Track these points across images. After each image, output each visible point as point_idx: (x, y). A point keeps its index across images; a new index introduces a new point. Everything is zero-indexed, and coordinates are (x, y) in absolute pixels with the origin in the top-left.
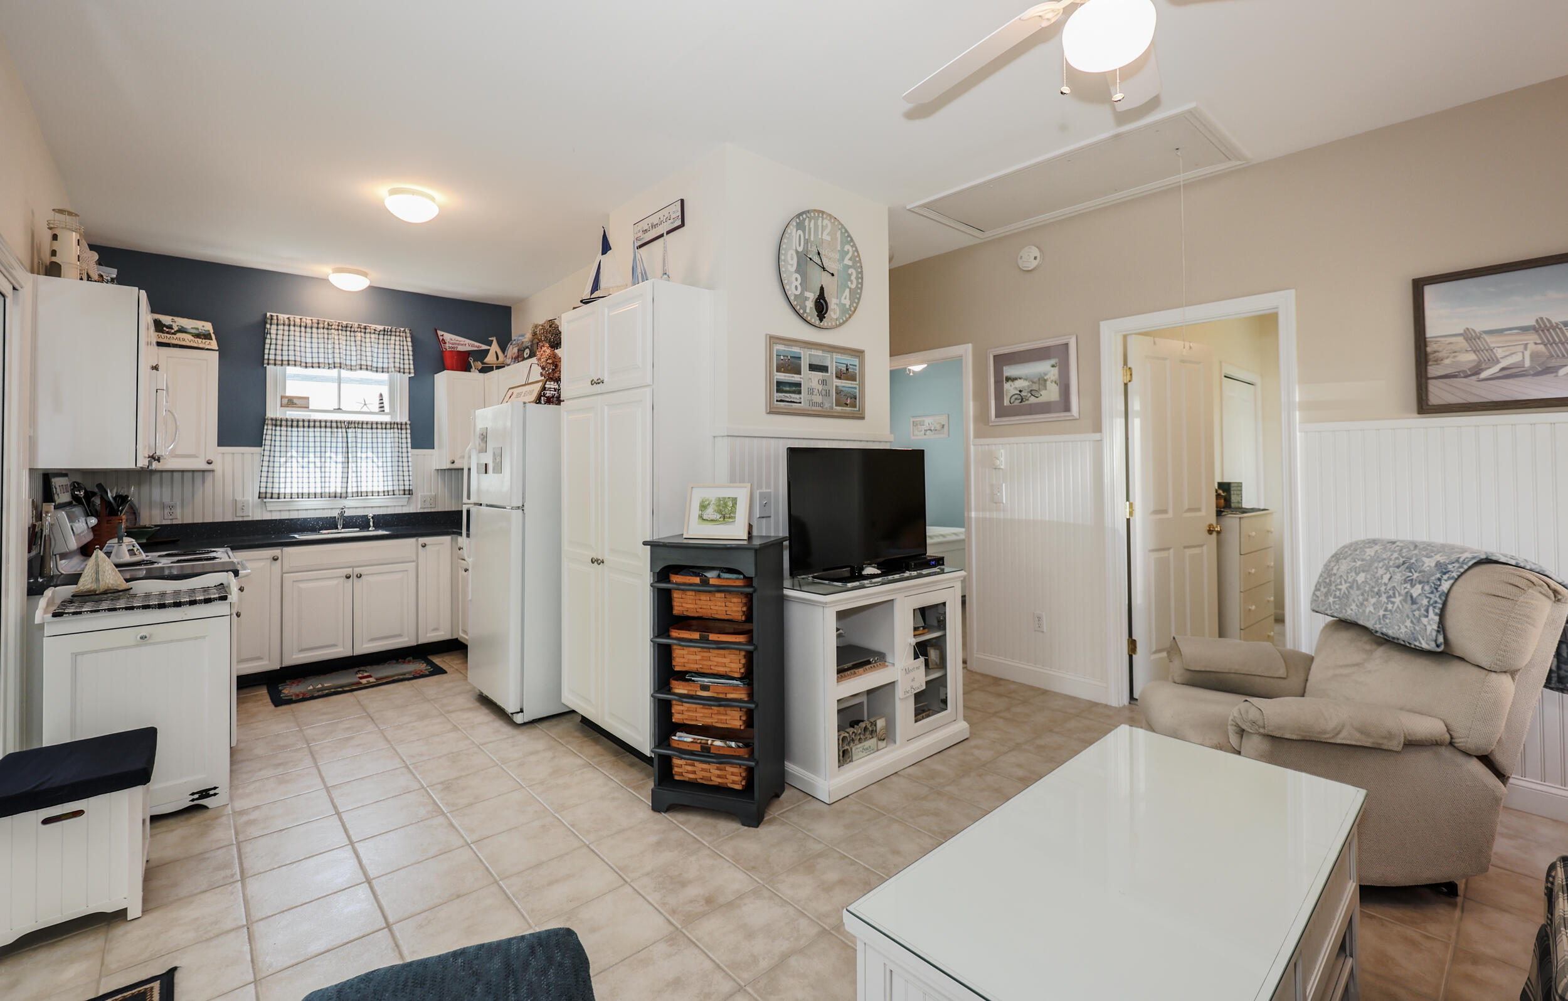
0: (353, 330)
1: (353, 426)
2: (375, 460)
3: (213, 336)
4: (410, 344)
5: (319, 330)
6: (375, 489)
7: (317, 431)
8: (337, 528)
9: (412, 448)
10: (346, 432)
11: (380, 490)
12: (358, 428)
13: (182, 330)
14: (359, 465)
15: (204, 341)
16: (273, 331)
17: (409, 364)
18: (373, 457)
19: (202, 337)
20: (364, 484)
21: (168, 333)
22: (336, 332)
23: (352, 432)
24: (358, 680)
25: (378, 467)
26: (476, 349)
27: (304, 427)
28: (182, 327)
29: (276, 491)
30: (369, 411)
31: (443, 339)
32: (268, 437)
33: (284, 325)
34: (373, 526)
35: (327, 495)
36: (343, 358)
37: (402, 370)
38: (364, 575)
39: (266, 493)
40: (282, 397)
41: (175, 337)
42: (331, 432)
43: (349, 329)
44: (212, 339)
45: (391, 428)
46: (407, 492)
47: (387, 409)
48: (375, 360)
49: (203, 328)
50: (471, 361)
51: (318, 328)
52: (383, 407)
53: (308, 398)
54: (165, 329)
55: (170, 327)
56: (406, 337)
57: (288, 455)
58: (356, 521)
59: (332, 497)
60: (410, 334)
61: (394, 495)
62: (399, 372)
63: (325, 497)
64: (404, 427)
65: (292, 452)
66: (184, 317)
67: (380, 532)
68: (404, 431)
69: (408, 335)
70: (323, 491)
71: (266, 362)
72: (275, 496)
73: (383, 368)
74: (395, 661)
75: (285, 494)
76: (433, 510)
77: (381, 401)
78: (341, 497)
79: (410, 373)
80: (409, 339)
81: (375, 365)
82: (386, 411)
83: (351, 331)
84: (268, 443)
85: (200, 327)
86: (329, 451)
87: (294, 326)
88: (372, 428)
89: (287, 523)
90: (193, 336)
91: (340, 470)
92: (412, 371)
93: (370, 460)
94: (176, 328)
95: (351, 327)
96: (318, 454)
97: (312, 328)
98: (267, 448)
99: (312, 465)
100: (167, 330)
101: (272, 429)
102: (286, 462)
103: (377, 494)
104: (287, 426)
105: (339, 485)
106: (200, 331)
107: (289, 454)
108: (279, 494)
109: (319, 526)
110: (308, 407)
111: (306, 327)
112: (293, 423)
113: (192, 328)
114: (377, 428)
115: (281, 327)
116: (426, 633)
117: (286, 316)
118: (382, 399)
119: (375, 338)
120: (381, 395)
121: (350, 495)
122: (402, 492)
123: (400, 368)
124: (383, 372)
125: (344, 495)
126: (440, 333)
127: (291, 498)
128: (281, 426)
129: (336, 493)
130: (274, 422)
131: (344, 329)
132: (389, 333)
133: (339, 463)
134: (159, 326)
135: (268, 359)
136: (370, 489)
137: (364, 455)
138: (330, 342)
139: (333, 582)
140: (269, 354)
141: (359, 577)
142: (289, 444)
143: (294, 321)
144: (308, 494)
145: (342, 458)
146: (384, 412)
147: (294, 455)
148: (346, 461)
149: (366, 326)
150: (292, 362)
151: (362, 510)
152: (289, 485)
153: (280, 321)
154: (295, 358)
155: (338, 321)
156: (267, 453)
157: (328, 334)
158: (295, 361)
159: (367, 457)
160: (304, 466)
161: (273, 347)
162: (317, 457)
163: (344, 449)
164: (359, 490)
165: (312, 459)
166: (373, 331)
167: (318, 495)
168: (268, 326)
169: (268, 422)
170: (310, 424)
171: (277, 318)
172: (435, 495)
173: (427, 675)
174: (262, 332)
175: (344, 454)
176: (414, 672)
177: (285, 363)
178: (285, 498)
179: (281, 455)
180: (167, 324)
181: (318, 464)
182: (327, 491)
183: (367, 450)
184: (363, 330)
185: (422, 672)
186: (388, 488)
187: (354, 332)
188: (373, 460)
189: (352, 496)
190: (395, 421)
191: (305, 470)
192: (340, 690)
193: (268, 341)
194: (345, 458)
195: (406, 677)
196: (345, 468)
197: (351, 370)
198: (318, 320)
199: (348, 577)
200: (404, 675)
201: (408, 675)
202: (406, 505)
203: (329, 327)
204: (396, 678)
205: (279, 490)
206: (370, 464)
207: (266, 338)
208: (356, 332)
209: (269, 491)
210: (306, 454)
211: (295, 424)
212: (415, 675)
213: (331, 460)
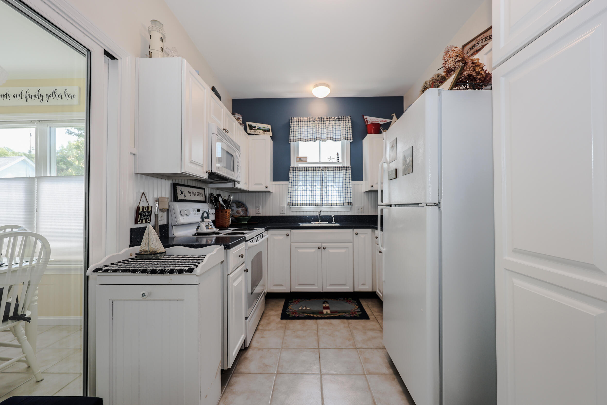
1: (325, 169)
2: (335, 186)
4: (350, 124)
5: (310, 122)
6: (335, 202)
7: (310, 173)
8: (318, 221)
9: (352, 180)
10: (322, 173)
11: (337, 203)
12: (327, 170)
13: (259, 129)
14: (328, 189)
15: (267, 133)
16: (292, 126)
17: (350, 135)
18: (334, 185)
19: (267, 131)
20: (330, 199)
21: (254, 130)
22: (317, 122)
23: (325, 172)
24: (323, 309)
25: (336, 190)
26: (384, 123)
27: (304, 170)
28: (259, 127)
29: (294, 202)
30: (332, 162)
31: (367, 120)
32: (291, 176)
33: (296, 122)
34: (334, 222)
35: (315, 205)
36: (320, 135)
37: (347, 138)
38: (327, 248)
39: (290, 203)
40: (297, 157)
41: (256, 131)
42: (316, 173)
43: (323, 120)
44: (270, 132)
45: (342, 170)
46: (349, 204)
47: (340, 161)
48: (334, 135)
49: (267, 128)
50: (382, 129)
51: (310, 121)
52: (338, 160)
53: (307, 157)
54: (253, 128)
55: (255, 127)
56: (348, 121)
57: (298, 185)
58: (327, 218)
59: (317, 206)
60: (351, 118)
61: (344, 205)
62: (345, 139)
63: (313, 206)
64: (348, 169)
65: (300, 183)
66: (260, 123)
67: (337, 225)
68: (348, 171)
69: (350, 119)
70: (312, 202)
71: (290, 140)
72: (294, 204)
73: (338, 139)
74: (343, 299)
75: (298, 203)
76: (363, 214)
77: (338, 157)
78: (320, 206)
79: (350, 139)
80: (350, 122)
81: (334, 137)
82: (340, 162)
84: (290, 179)
85: (266, 127)
86: (315, 182)
87: (300, 122)
88: (333, 170)
90: (263, 131)
91: (319, 192)
92: (352, 138)
93: (332, 187)
94: (257, 128)
95: (324, 119)
96: (310, 184)
97: (307, 122)
98: (290, 181)
99: (308, 189)
100: (254, 129)
101: (292, 172)
102: (298, 188)
103: (336, 205)
104: (298, 170)
105: (319, 199)
106: (266, 128)
107: (299, 184)
108: (295, 203)
109: (312, 220)
110: (307, 162)
111: (305, 122)
112: (300, 169)
113: (263, 127)
114: (335, 170)
115: (295, 123)
116: (359, 286)
117: (298, 118)
118: (338, 156)
119: (334, 123)
120: (338, 154)
121: (324, 205)
122: (347, 204)
123: (345, 137)
124: (338, 141)
125: (321, 205)
126: (365, 117)
127: (300, 206)
128: (295, 170)
129: (318, 204)
130: (293, 169)
131: (321, 120)
132: (341, 120)
133: (319, 188)
134: (251, 127)
135: (291, 139)
136: (333, 202)
137: (330, 184)
138: (315, 128)
139: (313, 250)
140: (291, 137)
141: (324, 249)
142: (299, 179)
143: (300, 119)
144: (307, 204)
145: (321, 186)
146: (339, 162)
147: (301, 184)
148: (322, 187)
149: (330, 117)
150: (299, 139)
151: (330, 213)
152: (299, 199)
153: (295, 121)
154: (301, 137)
155: (318, 117)
156: (290, 184)
157: (314, 124)
158: (301, 138)
159: (331, 185)
160: (305, 190)
161: (292, 133)
162: (310, 185)
163: (321, 181)
164: (328, 202)
165: (308, 187)
166: (333, 120)
167: (311, 205)
168: (291, 123)
169: (291, 169)
170: (307, 169)
171: (294, 120)
172: (364, 206)
173: (358, 317)
174: (289, 127)
175: (321, 184)
176: (353, 312)
177: (297, 140)
178: (298, 205)
179: (296, 185)
180: (254, 126)
181: (310, 189)
182: (314, 202)
183: (331, 182)
184: (329, 120)
185: (355, 313)
186: (341, 202)
187: (325, 121)
188: (334, 187)
189: (325, 206)
190: (344, 166)
191: (305, 192)
192: (312, 315)
193: (291, 131)
194: (322, 186)
195: (346, 316)
196: (322, 191)
197: (324, 141)
198: (310, 117)
199: (319, 248)
200: (345, 313)
201: (347, 313)
202: (349, 211)
203: (315, 120)
204: (341, 314)
205: (295, 202)
206: (333, 189)
207: (290, 130)
208: (326, 121)
209: (291, 202)
210: (305, 184)
211: (301, 169)
212: (351, 316)
213: (316, 187)
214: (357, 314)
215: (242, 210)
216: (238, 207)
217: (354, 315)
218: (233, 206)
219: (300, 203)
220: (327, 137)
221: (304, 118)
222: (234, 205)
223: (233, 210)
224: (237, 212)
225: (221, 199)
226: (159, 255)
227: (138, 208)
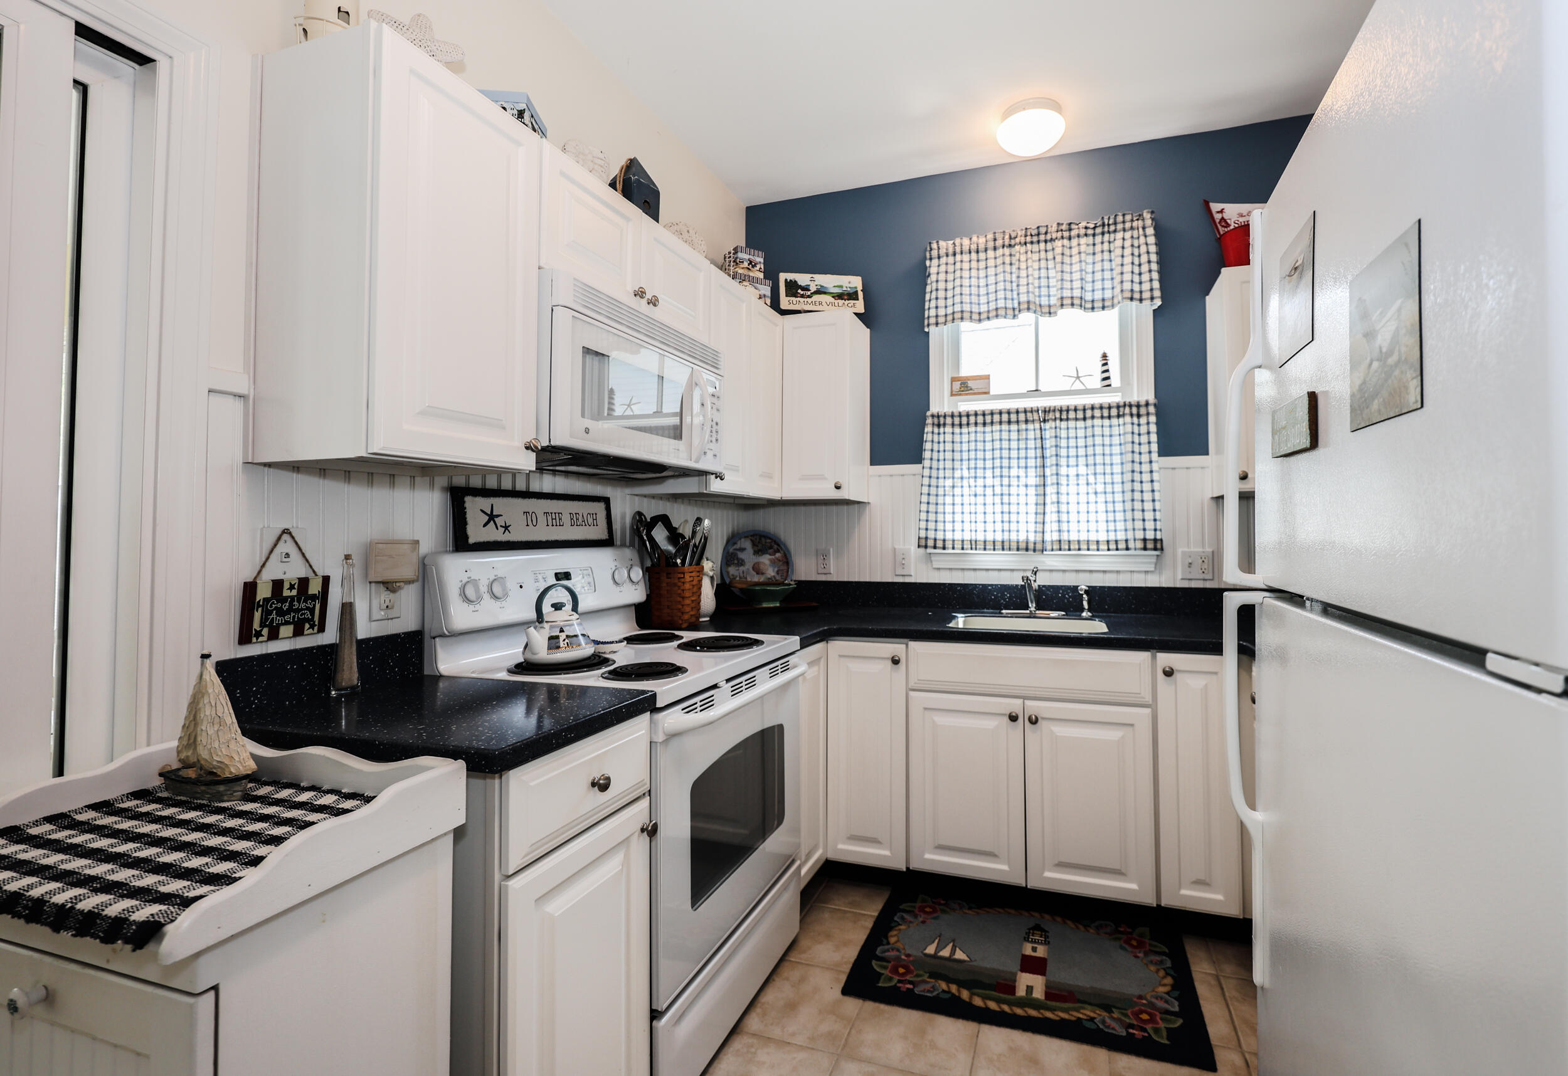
0: (1049, 237)
1: (1051, 416)
2: (1091, 479)
3: (861, 295)
4: (1152, 240)
5: (997, 252)
6: (1093, 537)
7: (996, 431)
8: (1027, 608)
9: (1162, 453)
10: (1041, 429)
11: (1100, 539)
12: (1061, 420)
13: (820, 291)
14: (1063, 489)
15: (846, 302)
16: (933, 270)
17: (1151, 282)
18: (1088, 475)
19: (846, 297)
20: (1073, 526)
21: (802, 296)
22: (1023, 249)
23: (1051, 428)
24: (1013, 965)
25: (1096, 493)
27: (976, 424)
28: (821, 286)
29: (940, 536)
30: (1082, 387)
31: (1223, 218)
32: (928, 446)
33: (947, 255)
34: (1089, 610)
35: (1014, 545)
36: (1033, 293)
37: (1137, 296)
38: (1043, 718)
39: (926, 538)
40: (953, 380)
41: (809, 300)
42: (1019, 430)
43: (1042, 237)
44: (857, 300)
45: (1119, 416)
46: (1150, 545)
47: (1115, 381)
48: (1089, 287)
49: (847, 286)
51: (995, 249)
52: (1108, 378)
53: (987, 377)
54: (799, 291)
55: (806, 288)
56: (1144, 228)
57: (956, 475)
58: (1063, 596)
59: (1022, 549)
60: (1153, 219)
61: (1127, 549)
62: (1133, 299)
63: (1010, 549)
64: (1144, 410)
65: (962, 469)
66: (827, 274)
67: (1099, 628)
68: (1144, 420)
69: (1149, 222)
70: (1007, 538)
71: (926, 322)
72: (940, 544)
73: (1103, 300)
74: (1111, 926)
75: (953, 541)
76: (1209, 585)
77: (1105, 368)
78: (1035, 550)
79: (1152, 299)
80: (1150, 231)
81: (1088, 296)
82: (1113, 385)
83: (1046, 241)
84: (927, 455)
85: (843, 284)
86: (1016, 465)
87: (962, 253)
88: (1085, 419)
89: (960, 591)
90: (833, 297)
91: (1032, 499)
92: (1157, 293)
93: (1082, 480)
94: (813, 289)
95: (1046, 233)
96: (998, 472)
97: (986, 250)
98: (927, 463)
99: (989, 491)
100: (802, 293)
101: (933, 433)
102: (953, 487)
103: (1095, 547)
104: (953, 425)
105: (1032, 527)
106: (842, 289)
107: (958, 474)
108: (944, 541)
109: (1005, 600)
110: (986, 393)
111: (978, 252)
112: (962, 420)
113: (832, 286)
114: (1093, 417)
115: (943, 260)
116: (1180, 888)
117: (951, 241)
118: (1106, 364)
119: (1088, 245)
120: (1105, 356)
121: (1049, 547)
122: (1140, 545)
123: (1132, 291)
124: (1103, 308)
126: (1215, 207)
127: (963, 549)
128: (944, 425)
129: (1027, 543)
130: (936, 421)
131: (1035, 239)
132: (1112, 228)
133: (1031, 486)
134: (793, 289)
135: (929, 317)
136: (1083, 537)
137: (1072, 471)
138: (1014, 268)
139: (990, 723)
140: (929, 309)
141: (1034, 721)
142: (957, 456)
143: (961, 245)
144: (985, 542)
145: (1036, 477)
146: (1109, 385)
147: (966, 473)
148: (1042, 483)
149: (1070, 224)
150: (958, 315)
151: (1074, 575)
152: (958, 526)
153: (943, 252)
154: (962, 307)
155: (1026, 229)
156: (926, 472)
157: (1011, 255)
158: (962, 312)
159: (1078, 475)
160: (978, 493)
161: (934, 295)
162: (997, 476)
163: (1038, 460)
164: (1065, 537)
165: (989, 482)
166: (1083, 231)
167: (998, 546)
168: (928, 263)
169: (929, 421)
170: (986, 419)
171: (939, 248)
172: (1213, 552)
173: (1165, 1044)
174: (923, 274)
175: (1038, 469)
176: (1142, 1012)
177: (950, 318)
178: (953, 548)
179: (947, 475)
180: (803, 284)
181: (998, 490)
182: (1014, 537)
183: (1077, 461)
184: (1066, 234)
185: (1152, 1020)
186: (1116, 536)
187: (1052, 240)
188: (1087, 479)
189: (1052, 550)
190: (1128, 401)
191: (980, 500)
192: (965, 995)
193: (928, 289)
194: (1040, 476)
195: (1108, 1027)
196: (1040, 495)
197: (1050, 313)
198: (995, 233)
199: (1013, 718)
200: (1108, 1008)
201: (1116, 1015)
202: (1151, 572)
203: (1013, 242)
204: (1087, 1012)
205: (945, 535)
206: (1083, 489)
207: (926, 284)
208: (1054, 240)
209: (931, 534)
210: (980, 473)
211: (964, 420)
212: (1131, 1031)
213: (1018, 481)
214: (1162, 1025)
215: (773, 562)
216: (758, 552)
217: (1145, 1030)
218: (742, 550)
219: (963, 541)
220: (1059, 296)
221: (975, 239)
222: (747, 544)
223: (743, 561)
224: (754, 568)
225: (665, 533)
226: (222, 788)
227: (250, 588)
